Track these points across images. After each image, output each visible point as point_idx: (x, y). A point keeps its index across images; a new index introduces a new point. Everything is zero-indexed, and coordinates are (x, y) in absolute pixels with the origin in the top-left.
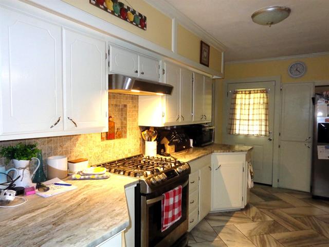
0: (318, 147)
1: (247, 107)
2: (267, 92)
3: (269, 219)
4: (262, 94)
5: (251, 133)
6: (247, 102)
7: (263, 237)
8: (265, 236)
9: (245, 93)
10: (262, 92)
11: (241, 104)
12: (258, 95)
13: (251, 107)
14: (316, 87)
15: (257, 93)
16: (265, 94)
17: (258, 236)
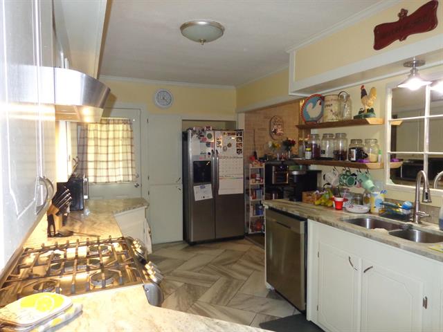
0: (195, 187)
1: (104, 143)
2: (131, 124)
3: (179, 284)
4: (125, 126)
5: (112, 179)
6: (104, 135)
7: (195, 306)
8: (195, 304)
9: (101, 123)
10: (125, 122)
11: (96, 138)
12: (121, 127)
13: (111, 143)
14: (183, 120)
15: (118, 123)
16: (129, 126)
17: (191, 309)
